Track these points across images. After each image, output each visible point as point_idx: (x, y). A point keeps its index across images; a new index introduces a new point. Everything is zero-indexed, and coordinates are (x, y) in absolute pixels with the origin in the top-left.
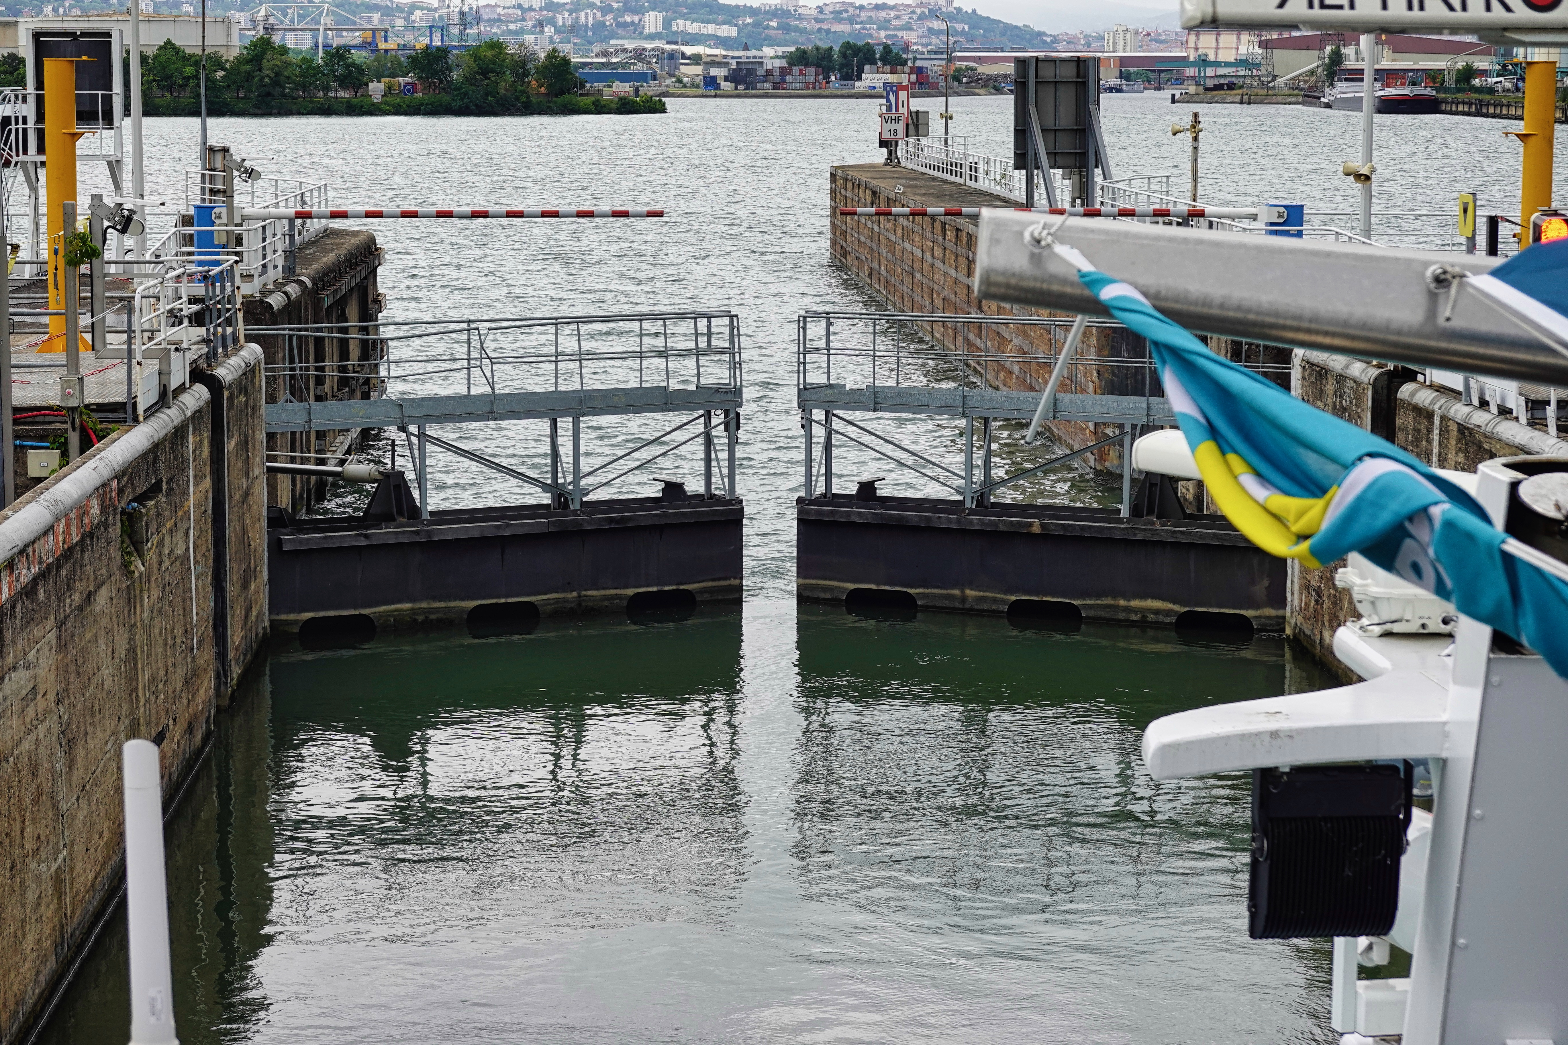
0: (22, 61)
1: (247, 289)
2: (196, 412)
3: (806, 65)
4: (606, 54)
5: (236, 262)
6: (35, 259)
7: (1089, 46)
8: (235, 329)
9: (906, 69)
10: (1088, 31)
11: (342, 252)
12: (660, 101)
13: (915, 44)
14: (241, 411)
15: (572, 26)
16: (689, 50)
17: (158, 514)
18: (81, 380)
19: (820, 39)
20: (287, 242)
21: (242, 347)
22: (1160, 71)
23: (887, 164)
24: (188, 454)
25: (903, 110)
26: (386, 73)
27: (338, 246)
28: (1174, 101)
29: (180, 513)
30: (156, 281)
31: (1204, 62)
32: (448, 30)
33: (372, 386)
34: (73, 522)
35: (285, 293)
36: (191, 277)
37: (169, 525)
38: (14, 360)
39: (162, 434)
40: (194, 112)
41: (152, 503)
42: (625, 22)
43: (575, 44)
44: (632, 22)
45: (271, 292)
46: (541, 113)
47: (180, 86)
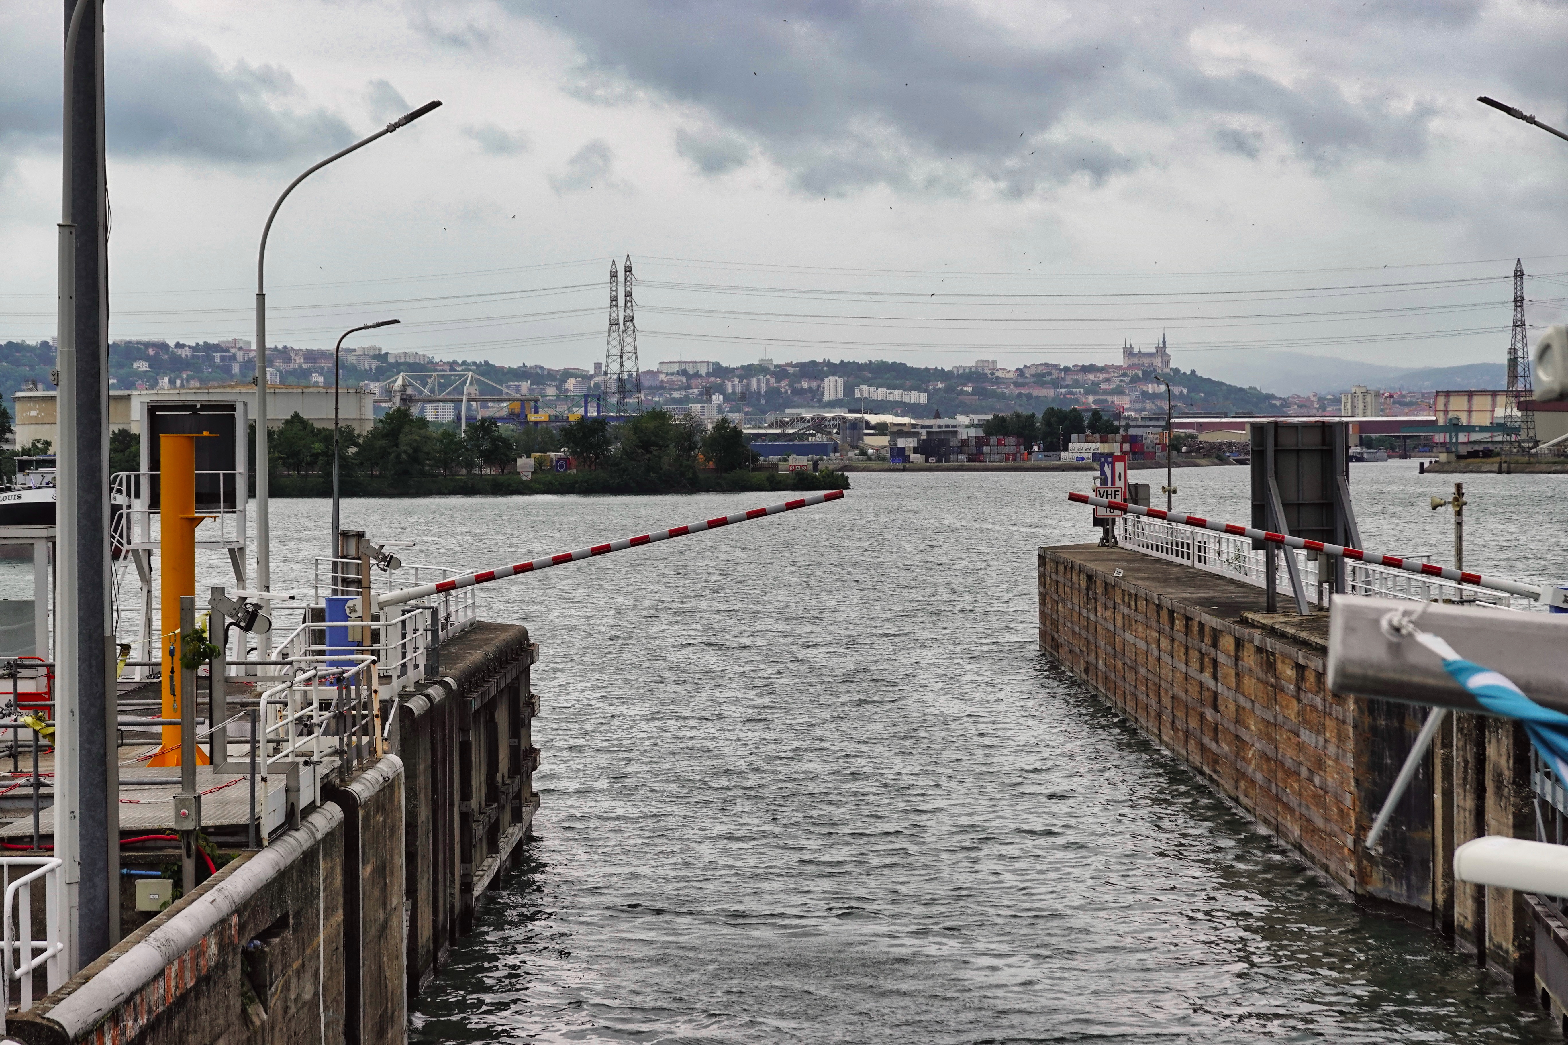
0: (136, 438)
1: (384, 693)
2: (328, 834)
3: (1006, 435)
4: (780, 424)
5: (374, 662)
6: (146, 660)
7: (1324, 409)
8: (371, 739)
9: (1118, 437)
10: (1322, 392)
11: (491, 649)
12: (843, 475)
13: (1129, 409)
14: (378, 833)
15: (742, 393)
16: (873, 419)
17: (284, 953)
18: (198, 799)
19: (1020, 406)
20: (429, 638)
21: (379, 760)
22: (1405, 437)
23: (1102, 544)
24: (318, 883)
25: (1120, 484)
26: (537, 448)
27: (486, 642)
28: (1422, 470)
29: (308, 951)
30: (284, 685)
31: (1455, 426)
32: (605, 399)
33: (523, 800)
34: (187, 964)
35: (428, 696)
36: (323, 680)
37: (296, 965)
38: (123, 776)
39: (289, 861)
40: (323, 492)
41: (277, 940)
42: (802, 389)
43: (746, 414)
44: (810, 389)
45: (411, 695)
46: (708, 490)
47: (308, 464)
